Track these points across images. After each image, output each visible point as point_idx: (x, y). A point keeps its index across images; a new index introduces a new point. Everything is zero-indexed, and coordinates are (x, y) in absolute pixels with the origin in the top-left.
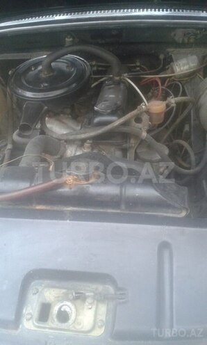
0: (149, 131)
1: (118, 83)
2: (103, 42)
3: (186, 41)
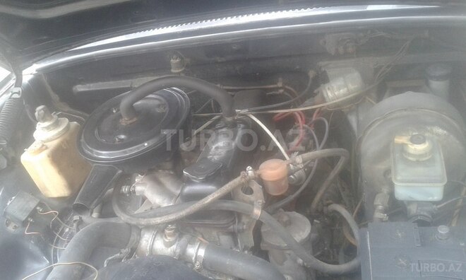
0: (265, 208)
1: (234, 125)
2: (223, 59)
3: (341, 50)
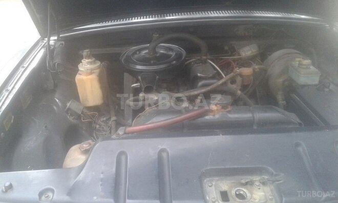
0: (242, 90)
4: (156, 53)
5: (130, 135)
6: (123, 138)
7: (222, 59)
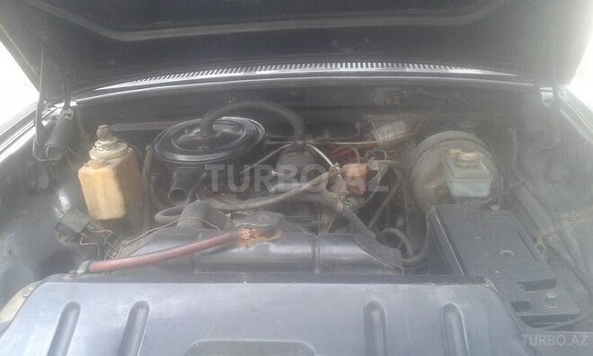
1: (302, 149)
4: (215, 132)
5: (95, 275)
6: (80, 281)
7: (338, 146)
